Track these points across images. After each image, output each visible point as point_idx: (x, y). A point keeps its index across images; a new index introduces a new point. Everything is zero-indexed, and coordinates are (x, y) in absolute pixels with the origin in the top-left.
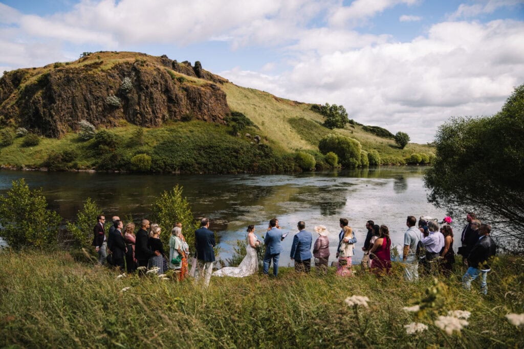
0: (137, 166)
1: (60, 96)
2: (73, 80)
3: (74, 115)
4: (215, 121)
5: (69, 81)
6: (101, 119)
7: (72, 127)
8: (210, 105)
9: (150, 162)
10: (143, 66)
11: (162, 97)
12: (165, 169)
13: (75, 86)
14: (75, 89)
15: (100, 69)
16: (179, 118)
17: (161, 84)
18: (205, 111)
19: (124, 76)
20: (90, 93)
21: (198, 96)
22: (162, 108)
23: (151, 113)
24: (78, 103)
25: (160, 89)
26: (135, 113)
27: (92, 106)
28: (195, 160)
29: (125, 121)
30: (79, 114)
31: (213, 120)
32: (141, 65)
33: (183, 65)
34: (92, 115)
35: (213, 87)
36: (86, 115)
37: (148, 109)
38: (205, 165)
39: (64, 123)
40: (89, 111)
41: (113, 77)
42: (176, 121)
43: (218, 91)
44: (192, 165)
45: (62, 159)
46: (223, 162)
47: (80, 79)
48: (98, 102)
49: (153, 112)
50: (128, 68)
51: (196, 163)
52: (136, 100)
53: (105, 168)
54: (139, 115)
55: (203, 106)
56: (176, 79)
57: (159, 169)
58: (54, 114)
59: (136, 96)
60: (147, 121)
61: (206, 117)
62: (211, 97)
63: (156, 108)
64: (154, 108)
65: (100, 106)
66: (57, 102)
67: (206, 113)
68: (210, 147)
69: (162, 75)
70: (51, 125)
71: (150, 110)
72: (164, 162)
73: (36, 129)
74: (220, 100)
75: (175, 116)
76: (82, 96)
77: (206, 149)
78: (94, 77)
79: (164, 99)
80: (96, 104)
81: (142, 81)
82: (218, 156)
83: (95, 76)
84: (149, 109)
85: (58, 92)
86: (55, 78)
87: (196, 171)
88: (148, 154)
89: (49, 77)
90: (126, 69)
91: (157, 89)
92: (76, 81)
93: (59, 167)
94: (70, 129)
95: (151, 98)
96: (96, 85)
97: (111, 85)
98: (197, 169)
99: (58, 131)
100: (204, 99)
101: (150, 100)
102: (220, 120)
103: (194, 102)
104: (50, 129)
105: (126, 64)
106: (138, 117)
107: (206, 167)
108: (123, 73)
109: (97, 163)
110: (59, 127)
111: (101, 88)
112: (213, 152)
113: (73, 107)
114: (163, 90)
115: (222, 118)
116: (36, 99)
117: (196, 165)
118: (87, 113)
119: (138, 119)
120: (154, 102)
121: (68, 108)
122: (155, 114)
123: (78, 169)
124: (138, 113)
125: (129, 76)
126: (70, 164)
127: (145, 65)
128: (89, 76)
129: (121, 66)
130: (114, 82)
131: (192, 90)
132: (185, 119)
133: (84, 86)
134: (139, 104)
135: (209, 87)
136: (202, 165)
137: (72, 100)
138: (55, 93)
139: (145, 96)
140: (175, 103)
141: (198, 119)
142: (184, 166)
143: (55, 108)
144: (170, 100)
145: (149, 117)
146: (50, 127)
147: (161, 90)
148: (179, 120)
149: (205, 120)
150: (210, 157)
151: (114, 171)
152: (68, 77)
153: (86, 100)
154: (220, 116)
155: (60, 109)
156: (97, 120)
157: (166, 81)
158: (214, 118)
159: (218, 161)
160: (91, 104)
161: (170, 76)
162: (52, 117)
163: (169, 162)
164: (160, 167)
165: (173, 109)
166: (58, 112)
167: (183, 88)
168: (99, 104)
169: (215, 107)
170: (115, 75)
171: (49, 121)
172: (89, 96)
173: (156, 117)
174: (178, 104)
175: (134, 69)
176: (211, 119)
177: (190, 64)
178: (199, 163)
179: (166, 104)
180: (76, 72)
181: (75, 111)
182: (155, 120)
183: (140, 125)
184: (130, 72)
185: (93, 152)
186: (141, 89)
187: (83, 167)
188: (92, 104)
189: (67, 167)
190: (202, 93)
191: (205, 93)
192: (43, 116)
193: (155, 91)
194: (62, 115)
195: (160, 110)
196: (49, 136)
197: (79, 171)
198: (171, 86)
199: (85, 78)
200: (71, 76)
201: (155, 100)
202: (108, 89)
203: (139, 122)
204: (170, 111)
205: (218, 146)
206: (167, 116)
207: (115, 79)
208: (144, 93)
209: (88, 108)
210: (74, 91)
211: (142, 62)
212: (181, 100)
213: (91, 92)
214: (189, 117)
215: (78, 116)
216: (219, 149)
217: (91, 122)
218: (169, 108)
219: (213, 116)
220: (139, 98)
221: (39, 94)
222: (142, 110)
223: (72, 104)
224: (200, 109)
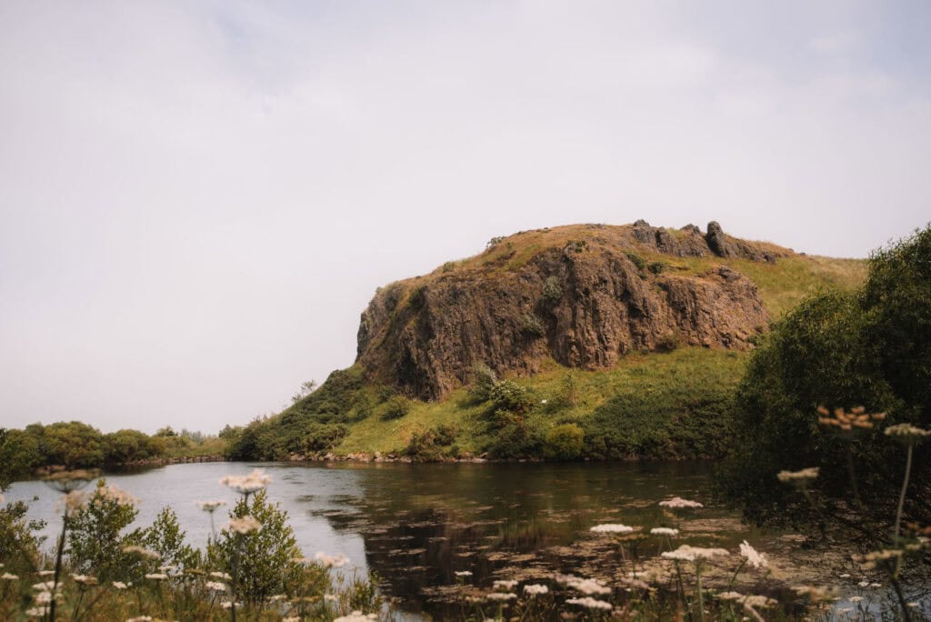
0: (556, 448)
1: (441, 324)
2: (463, 293)
3: (464, 357)
4: (728, 347)
5: (456, 294)
6: (510, 361)
7: (461, 380)
8: (715, 313)
9: (581, 440)
10: (580, 251)
11: (618, 308)
12: (608, 452)
13: (467, 303)
14: (466, 310)
15: (506, 267)
16: (651, 346)
17: (614, 283)
18: (707, 326)
19: (548, 274)
20: (491, 314)
21: (689, 297)
22: (618, 330)
23: (596, 341)
24: (470, 334)
25: (612, 291)
26: (569, 344)
27: (493, 338)
28: (670, 432)
29: (552, 360)
30: (474, 355)
31: (725, 343)
32: (577, 251)
33: (684, 232)
34: (493, 355)
35: (725, 273)
36: (485, 355)
37: (590, 335)
38: (690, 443)
39: (448, 373)
40: (489, 346)
41: (529, 278)
42: (644, 353)
43: (735, 282)
44: (663, 443)
45: (435, 440)
46: (727, 435)
47: (475, 290)
48: (504, 328)
49: (600, 339)
50: (555, 258)
51: (671, 439)
52: (569, 317)
53: (502, 454)
54: (574, 348)
55: (700, 317)
56: (646, 269)
57: (596, 454)
58: (433, 356)
59: (568, 312)
60: (589, 359)
61: (708, 340)
62: (718, 296)
63: (605, 330)
64: (601, 330)
65: (508, 336)
66: (438, 336)
67: (709, 331)
68: (704, 404)
69: (617, 263)
70: (428, 378)
71: (594, 335)
72: (606, 440)
73: (407, 387)
74: (741, 300)
75: (643, 343)
76: (477, 320)
77: (696, 407)
78: (498, 284)
79: (622, 311)
80: (501, 333)
81: (578, 280)
82: (719, 420)
83: (499, 280)
84: (592, 333)
85: (439, 318)
86: (434, 293)
87: (672, 454)
88: (580, 424)
89: (426, 293)
90: (551, 261)
91: (606, 293)
92: (468, 294)
93: (429, 455)
94: (458, 384)
95: (596, 312)
96: (500, 298)
97: (525, 294)
98: (672, 451)
99: (439, 388)
100: (701, 302)
101: (593, 317)
102: (739, 342)
103: (683, 310)
104: (427, 384)
105: (552, 252)
106: (573, 352)
107: (691, 446)
108: (547, 269)
109: (490, 445)
110: (440, 380)
111: (508, 303)
112: (707, 413)
113: (463, 342)
114: (619, 294)
115: (745, 337)
116: (406, 333)
117: (672, 444)
118: (487, 351)
119: (572, 356)
120: (600, 320)
121: (455, 345)
122: (603, 342)
123: (460, 458)
124: (574, 343)
125: (556, 273)
126: (447, 449)
127: (584, 249)
128: (489, 283)
129: (543, 256)
130: (531, 288)
131: (677, 287)
132: (665, 347)
133: (480, 302)
134: (573, 326)
135: (715, 276)
136: (684, 442)
137: (462, 329)
138: (434, 319)
139: (585, 310)
140: (643, 316)
141: (692, 344)
142: (648, 446)
143: (434, 347)
144: (634, 312)
145: (593, 349)
146: (426, 381)
147: (616, 293)
148: (651, 351)
149: (707, 346)
150: (702, 424)
151: (518, 459)
152: (454, 288)
153: (483, 327)
154: (739, 334)
155: (442, 347)
156: (503, 363)
157: (624, 275)
158: (727, 340)
159: (716, 432)
160: (492, 334)
161: (632, 264)
162: (430, 364)
163: (617, 438)
164: (598, 450)
165: (640, 328)
166: (438, 354)
167: (660, 285)
168: (506, 332)
169: (726, 317)
170: (533, 274)
171: (426, 372)
172: (489, 318)
173: (606, 348)
174: (649, 317)
175: (566, 260)
176: (721, 343)
177: (696, 230)
178: (677, 439)
179: (625, 320)
180: (468, 277)
181: (466, 348)
182: (604, 355)
183: (577, 366)
184: (558, 266)
185: (486, 423)
186: (577, 297)
187: (467, 454)
188: (494, 333)
189: (442, 454)
190: (698, 289)
191: (704, 289)
192: (416, 362)
193: (602, 297)
194: (445, 358)
195: (615, 333)
196: (425, 399)
197: (461, 461)
198: (634, 284)
199: (482, 286)
200: (459, 285)
201: (602, 316)
202: (520, 302)
203: (575, 361)
204: (634, 334)
205: (722, 401)
206: (629, 343)
207: (534, 282)
208: (582, 303)
209: (488, 342)
210: (465, 312)
211: (578, 244)
212: (655, 310)
213: (491, 312)
214: (671, 344)
215: (471, 358)
216: (722, 406)
217: (493, 367)
218: (632, 326)
219: (723, 335)
220: (574, 315)
221: (412, 323)
222: (580, 336)
223: (462, 337)
224: (695, 324)
